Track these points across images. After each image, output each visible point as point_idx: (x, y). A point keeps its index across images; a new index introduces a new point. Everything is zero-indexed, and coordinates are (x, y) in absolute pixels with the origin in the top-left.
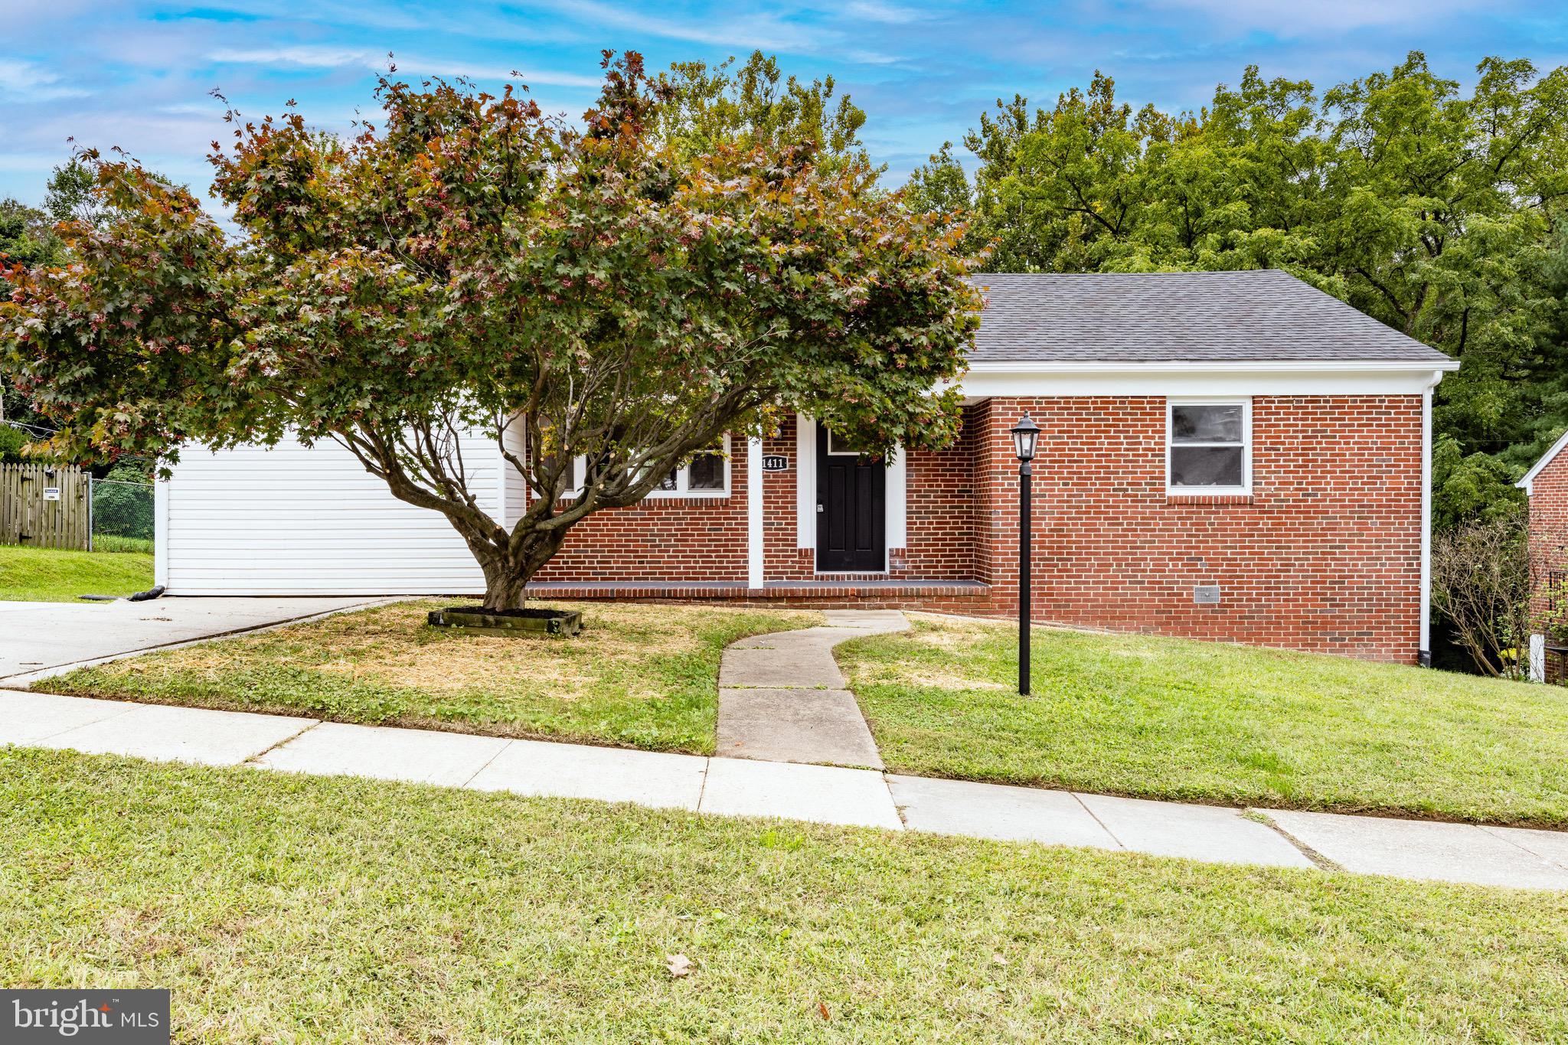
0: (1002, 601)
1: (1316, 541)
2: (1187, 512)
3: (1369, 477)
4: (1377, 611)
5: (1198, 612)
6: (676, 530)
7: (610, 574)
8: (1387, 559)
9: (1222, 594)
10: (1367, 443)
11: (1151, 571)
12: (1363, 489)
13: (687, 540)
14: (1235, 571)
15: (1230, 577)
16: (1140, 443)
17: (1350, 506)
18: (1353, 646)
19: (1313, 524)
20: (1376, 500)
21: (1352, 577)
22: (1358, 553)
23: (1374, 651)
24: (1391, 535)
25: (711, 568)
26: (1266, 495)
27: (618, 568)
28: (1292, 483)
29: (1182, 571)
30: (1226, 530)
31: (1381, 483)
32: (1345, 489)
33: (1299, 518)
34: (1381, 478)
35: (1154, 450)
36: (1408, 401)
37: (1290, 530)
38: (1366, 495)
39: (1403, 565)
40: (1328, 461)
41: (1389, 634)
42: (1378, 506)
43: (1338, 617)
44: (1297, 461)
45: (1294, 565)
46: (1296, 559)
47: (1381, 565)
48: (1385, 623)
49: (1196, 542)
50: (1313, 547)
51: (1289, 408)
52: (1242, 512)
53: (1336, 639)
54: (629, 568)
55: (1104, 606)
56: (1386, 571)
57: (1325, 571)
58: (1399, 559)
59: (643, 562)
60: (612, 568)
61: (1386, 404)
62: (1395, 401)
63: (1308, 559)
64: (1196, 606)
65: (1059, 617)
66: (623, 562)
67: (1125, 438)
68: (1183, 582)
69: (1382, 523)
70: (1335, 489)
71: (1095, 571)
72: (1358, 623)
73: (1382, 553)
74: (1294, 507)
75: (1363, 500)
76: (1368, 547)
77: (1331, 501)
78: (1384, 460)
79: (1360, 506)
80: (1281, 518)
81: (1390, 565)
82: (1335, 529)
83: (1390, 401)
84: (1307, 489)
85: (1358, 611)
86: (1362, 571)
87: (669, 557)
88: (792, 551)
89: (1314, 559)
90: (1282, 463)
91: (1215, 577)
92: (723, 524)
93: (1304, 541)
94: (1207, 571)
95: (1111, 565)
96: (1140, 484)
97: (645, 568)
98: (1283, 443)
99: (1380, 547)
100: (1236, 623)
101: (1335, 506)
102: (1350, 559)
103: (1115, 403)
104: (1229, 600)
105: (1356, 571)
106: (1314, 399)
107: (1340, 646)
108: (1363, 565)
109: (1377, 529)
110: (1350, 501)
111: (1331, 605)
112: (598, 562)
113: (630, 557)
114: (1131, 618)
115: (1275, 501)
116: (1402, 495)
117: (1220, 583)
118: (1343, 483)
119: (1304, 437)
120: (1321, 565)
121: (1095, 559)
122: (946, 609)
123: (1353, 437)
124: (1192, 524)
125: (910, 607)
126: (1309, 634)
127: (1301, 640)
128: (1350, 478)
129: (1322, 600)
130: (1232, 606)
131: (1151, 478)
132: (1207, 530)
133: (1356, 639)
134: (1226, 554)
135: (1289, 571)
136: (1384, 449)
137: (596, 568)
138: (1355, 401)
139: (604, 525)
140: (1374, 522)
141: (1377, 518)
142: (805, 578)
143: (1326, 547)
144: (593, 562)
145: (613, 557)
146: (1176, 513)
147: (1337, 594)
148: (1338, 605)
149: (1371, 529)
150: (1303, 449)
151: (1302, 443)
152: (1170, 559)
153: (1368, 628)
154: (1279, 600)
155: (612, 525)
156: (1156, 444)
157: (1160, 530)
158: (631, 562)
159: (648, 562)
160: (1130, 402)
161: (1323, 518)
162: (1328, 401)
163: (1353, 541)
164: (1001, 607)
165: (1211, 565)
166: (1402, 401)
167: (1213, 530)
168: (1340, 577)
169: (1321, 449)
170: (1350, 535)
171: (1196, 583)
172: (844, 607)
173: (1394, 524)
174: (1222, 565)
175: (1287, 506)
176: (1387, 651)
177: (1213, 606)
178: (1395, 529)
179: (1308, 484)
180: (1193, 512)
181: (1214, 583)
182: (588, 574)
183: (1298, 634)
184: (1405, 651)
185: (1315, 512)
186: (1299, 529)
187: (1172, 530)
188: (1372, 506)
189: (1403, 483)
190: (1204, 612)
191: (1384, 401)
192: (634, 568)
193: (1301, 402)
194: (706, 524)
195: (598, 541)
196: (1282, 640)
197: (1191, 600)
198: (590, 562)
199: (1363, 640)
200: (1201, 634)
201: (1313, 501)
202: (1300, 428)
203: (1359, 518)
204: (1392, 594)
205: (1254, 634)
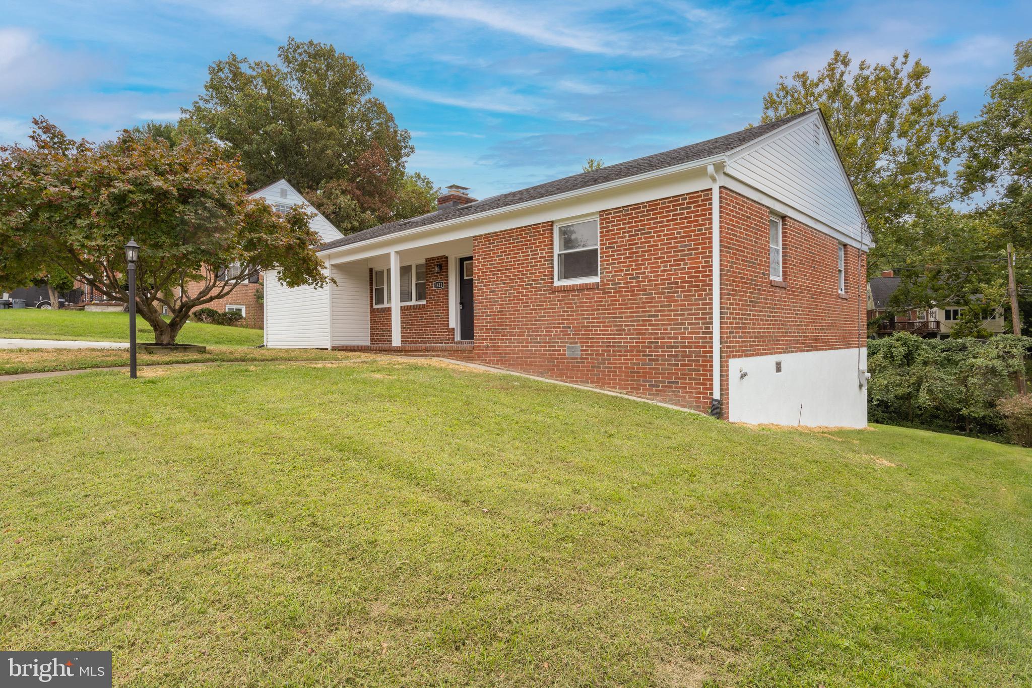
0: (478, 353)
1: (638, 312)
2: (562, 296)
3: (675, 261)
4: (682, 365)
5: (568, 362)
8: (689, 324)
9: (582, 351)
10: (673, 234)
11: (545, 335)
12: (671, 270)
14: (589, 335)
15: (586, 339)
16: (538, 254)
17: (661, 284)
18: (665, 391)
19: (636, 299)
20: (680, 278)
21: (664, 338)
22: (668, 320)
23: (680, 396)
24: (691, 305)
26: (607, 281)
28: (622, 271)
29: (560, 335)
30: (583, 307)
31: (684, 264)
32: (657, 272)
33: (627, 296)
34: (684, 260)
35: (545, 257)
36: (705, 195)
37: (621, 304)
38: (673, 274)
39: (701, 328)
40: (646, 251)
41: (691, 384)
42: (682, 282)
43: (654, 369)
44: (626, 254)
45: (624, 330)
46: (626, 326)
47: (685, 329)
48: (688, 374)
49: (568, 315)
50: (637, 317)
51: (620, 216)
52: (593, 294)
53: (653, 386)
55: (522, 358)
56: (689, 333)
57: (645, 334)
58: (698, 324)
61: (688, 200)
62: (694, 196)
63: (633, 326)
64: (567, 358)
65: (502, 364)
67: (531, 251)
68: (561, 343)
69: (685, 296)
70: (651, 272)
71: (518, 336)
72: (668, 374)
73: (685, 319)
74: (624, 288)
75: (670, 279)
76: (675, 315)
77: (648, 281)
78: (686, 246)
79: (669, 284)
80: (616, 297)
81: (692, 329)
82: (651, 302)
83: (690, 198)
84: (633, 274)
85: (668, 365)
86: (670, 333)
87: (408, 333)
88: (446, 329)
89: (638, 325)
90: (616, 257)
91: (578, 339)
92: (424, 317)
93: (631, 312)
94: (573, 335)
95: (525, 332)
96: (538, 280)
98: (616, 242)
99: (683, 315)
100: (590, 371)
101: (651, 285)
102: (662, 325)
103: (525, 230)
104: (586, 355)
105: (666, 334)
106: (636, 207)
107: (656, 391)
108: (671, 329)
109: (681, 301)
110: (661, 280)
111: (649, 360)
114: (535, 365)
115: (612, 284)
116: (700, 272)
117: (581, 343)
118: (656, 267)
119: (630, 236)
120: (642, 330)
121: (518, 328)
122: (457, 358)
123: (663, 231)
124: (565, 304)
125: (444, 357)
126: (635, 381)
127: (629, 384)
128: (662, 262)
129: (643, 356)
130: (587, 359)
131: (544, 276)
132: (573, 307)
133: (667, 387)
134: (584, 323)
135: (621, 334)
136: (686, 237)
138: (665, 203)
140: (679, 295)
141: (682, 292)
142: (450, 343)
143: (645, 316)
146: (556, 297)
147: (653, 351)
148: (653, 360)
149: (677, 301)
150: (630, 245)
151: (629, 241)
152: (554, 328)
153: (675, 378)
154: (615, 355)
156: (546, 253)
157: (549, 309)
160: (533, 229)
161: (643, 295)
162: (645, 207)
163: (664, 311)
164: (478, 357)
165: (576, 331)
166: (700, 196)
167: (577, 307)
168: (655, 338)
169: (641, 243)
170: (662, 306)
171: (567, 343)
172: (421, 356)
173: (694, 296)
174: (581, 331)
175: (620, 288)
176: (690, 397)
177: (577, 358)
178: (695, 300)
179: (633, 270)
180: (565, 296)
181: (577, 343)
183: (628, 380)
184: (704, 398)
185: (638, 291)
186: (627, 304)
187: (555, 309)
188: (677, 283)
189: (701, 262)
190: (572, 362)
191: (685, 199)
193: (628, 210)
196: (617, 384)
197: (565, 355)
199: (671, 387)
200: (570, 377)
201: (636, 282)
202: (627, 230)
203: (668, 293)
204: (694, 352)
205: (600, 379)
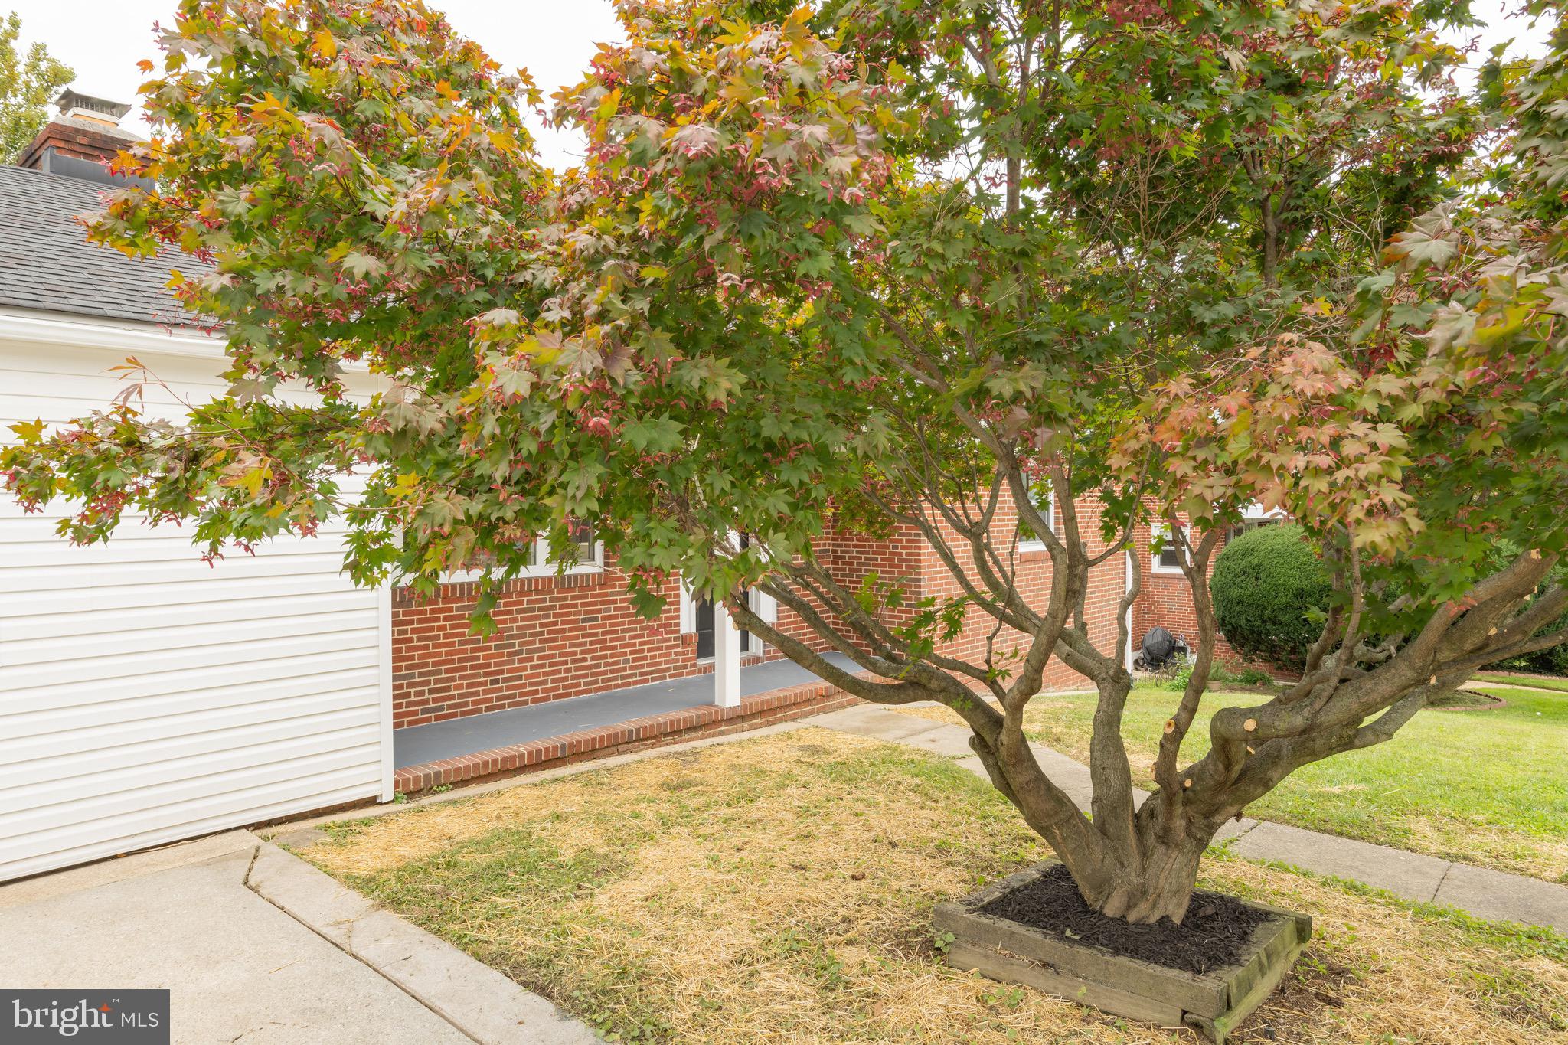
6: (542, 625)
7: (450, 707)
13: (555, 640)
25: (585, 676)
27: (461, 696)
54: (477, 693)
59: (496, 682)
60: (452, 697)
66: (469, 686)
87: (533, 667)
88: (676, 639)
92: (599, 611)
97: (500, 689)
112: (431, 692)
113: (478, 676)
137: (427, 702)
139: (440, 628)
142: (689, 673)
144: (422, 693)
145: (453, 679)
155: (452, 627)
158: (480, 684)
159: (505, 680)
172: (812, 713)
180: (1030, 568)
182: (415, 713)
192: (485, 692)
194: (578, 613)
195: (430, 655)
198: (418, 694)
